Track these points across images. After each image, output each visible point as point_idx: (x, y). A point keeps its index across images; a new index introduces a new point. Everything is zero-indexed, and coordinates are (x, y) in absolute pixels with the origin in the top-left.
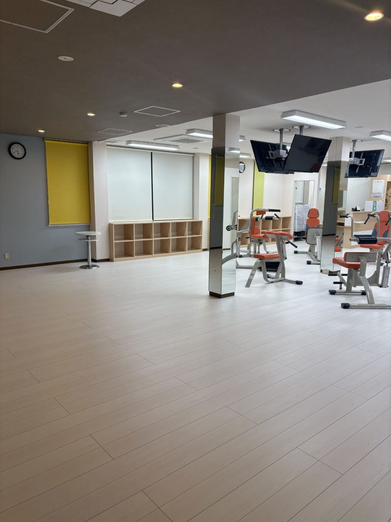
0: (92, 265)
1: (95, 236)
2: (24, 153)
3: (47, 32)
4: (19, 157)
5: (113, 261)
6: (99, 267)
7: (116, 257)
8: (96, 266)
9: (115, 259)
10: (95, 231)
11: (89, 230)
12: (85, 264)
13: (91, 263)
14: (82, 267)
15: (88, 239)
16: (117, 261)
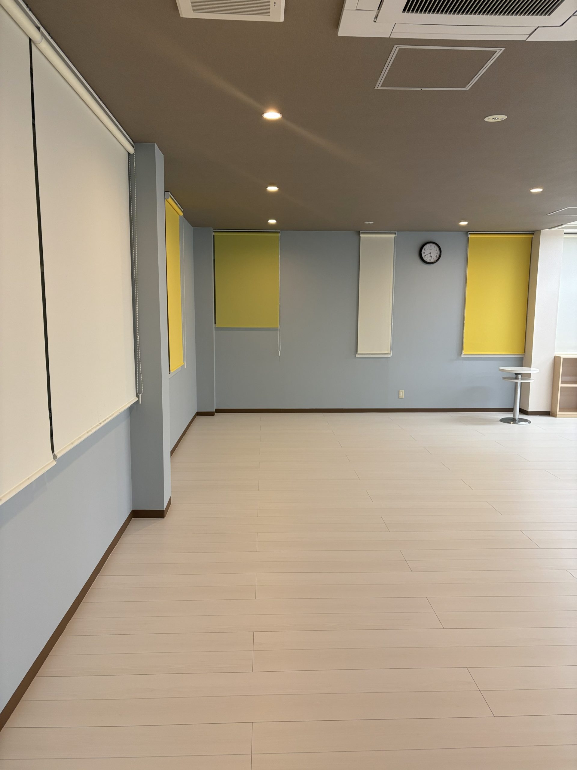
0: (519, 419)
1: (530, 374)
2: (438, 255)
3: (468, 88)
4: (432, 261)
5: (556, 417)
6: (530, 422)
7: (561, 410)
8: (526, 421)
9: (558, 413)
10: (531, 367)
11: (521, 365)
12: (509, 415)
13: (518, 416)
14: (504, 420)
15: (516, 378)
16: (562, 416)
